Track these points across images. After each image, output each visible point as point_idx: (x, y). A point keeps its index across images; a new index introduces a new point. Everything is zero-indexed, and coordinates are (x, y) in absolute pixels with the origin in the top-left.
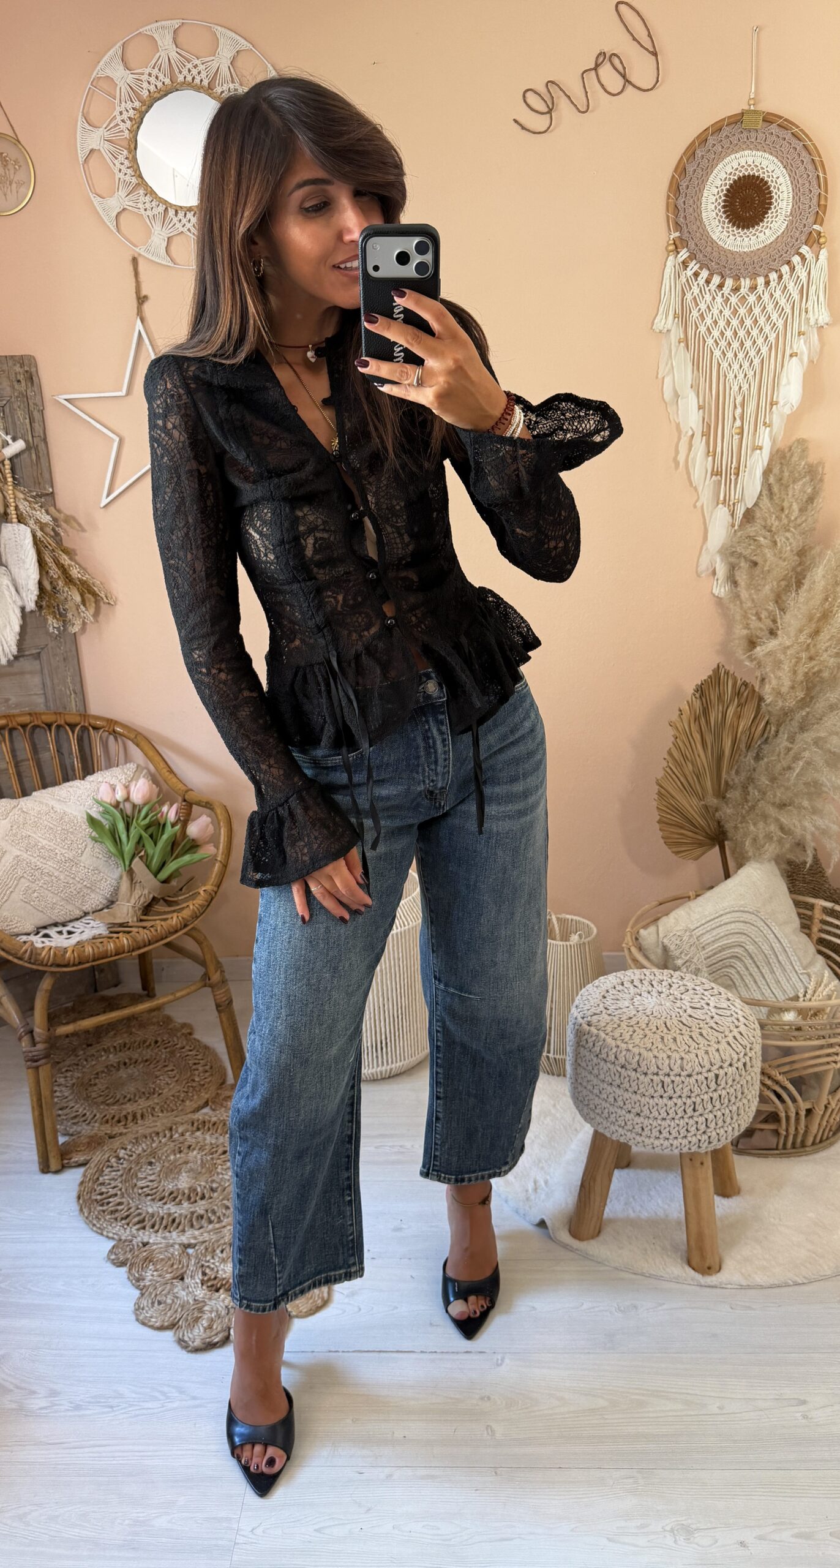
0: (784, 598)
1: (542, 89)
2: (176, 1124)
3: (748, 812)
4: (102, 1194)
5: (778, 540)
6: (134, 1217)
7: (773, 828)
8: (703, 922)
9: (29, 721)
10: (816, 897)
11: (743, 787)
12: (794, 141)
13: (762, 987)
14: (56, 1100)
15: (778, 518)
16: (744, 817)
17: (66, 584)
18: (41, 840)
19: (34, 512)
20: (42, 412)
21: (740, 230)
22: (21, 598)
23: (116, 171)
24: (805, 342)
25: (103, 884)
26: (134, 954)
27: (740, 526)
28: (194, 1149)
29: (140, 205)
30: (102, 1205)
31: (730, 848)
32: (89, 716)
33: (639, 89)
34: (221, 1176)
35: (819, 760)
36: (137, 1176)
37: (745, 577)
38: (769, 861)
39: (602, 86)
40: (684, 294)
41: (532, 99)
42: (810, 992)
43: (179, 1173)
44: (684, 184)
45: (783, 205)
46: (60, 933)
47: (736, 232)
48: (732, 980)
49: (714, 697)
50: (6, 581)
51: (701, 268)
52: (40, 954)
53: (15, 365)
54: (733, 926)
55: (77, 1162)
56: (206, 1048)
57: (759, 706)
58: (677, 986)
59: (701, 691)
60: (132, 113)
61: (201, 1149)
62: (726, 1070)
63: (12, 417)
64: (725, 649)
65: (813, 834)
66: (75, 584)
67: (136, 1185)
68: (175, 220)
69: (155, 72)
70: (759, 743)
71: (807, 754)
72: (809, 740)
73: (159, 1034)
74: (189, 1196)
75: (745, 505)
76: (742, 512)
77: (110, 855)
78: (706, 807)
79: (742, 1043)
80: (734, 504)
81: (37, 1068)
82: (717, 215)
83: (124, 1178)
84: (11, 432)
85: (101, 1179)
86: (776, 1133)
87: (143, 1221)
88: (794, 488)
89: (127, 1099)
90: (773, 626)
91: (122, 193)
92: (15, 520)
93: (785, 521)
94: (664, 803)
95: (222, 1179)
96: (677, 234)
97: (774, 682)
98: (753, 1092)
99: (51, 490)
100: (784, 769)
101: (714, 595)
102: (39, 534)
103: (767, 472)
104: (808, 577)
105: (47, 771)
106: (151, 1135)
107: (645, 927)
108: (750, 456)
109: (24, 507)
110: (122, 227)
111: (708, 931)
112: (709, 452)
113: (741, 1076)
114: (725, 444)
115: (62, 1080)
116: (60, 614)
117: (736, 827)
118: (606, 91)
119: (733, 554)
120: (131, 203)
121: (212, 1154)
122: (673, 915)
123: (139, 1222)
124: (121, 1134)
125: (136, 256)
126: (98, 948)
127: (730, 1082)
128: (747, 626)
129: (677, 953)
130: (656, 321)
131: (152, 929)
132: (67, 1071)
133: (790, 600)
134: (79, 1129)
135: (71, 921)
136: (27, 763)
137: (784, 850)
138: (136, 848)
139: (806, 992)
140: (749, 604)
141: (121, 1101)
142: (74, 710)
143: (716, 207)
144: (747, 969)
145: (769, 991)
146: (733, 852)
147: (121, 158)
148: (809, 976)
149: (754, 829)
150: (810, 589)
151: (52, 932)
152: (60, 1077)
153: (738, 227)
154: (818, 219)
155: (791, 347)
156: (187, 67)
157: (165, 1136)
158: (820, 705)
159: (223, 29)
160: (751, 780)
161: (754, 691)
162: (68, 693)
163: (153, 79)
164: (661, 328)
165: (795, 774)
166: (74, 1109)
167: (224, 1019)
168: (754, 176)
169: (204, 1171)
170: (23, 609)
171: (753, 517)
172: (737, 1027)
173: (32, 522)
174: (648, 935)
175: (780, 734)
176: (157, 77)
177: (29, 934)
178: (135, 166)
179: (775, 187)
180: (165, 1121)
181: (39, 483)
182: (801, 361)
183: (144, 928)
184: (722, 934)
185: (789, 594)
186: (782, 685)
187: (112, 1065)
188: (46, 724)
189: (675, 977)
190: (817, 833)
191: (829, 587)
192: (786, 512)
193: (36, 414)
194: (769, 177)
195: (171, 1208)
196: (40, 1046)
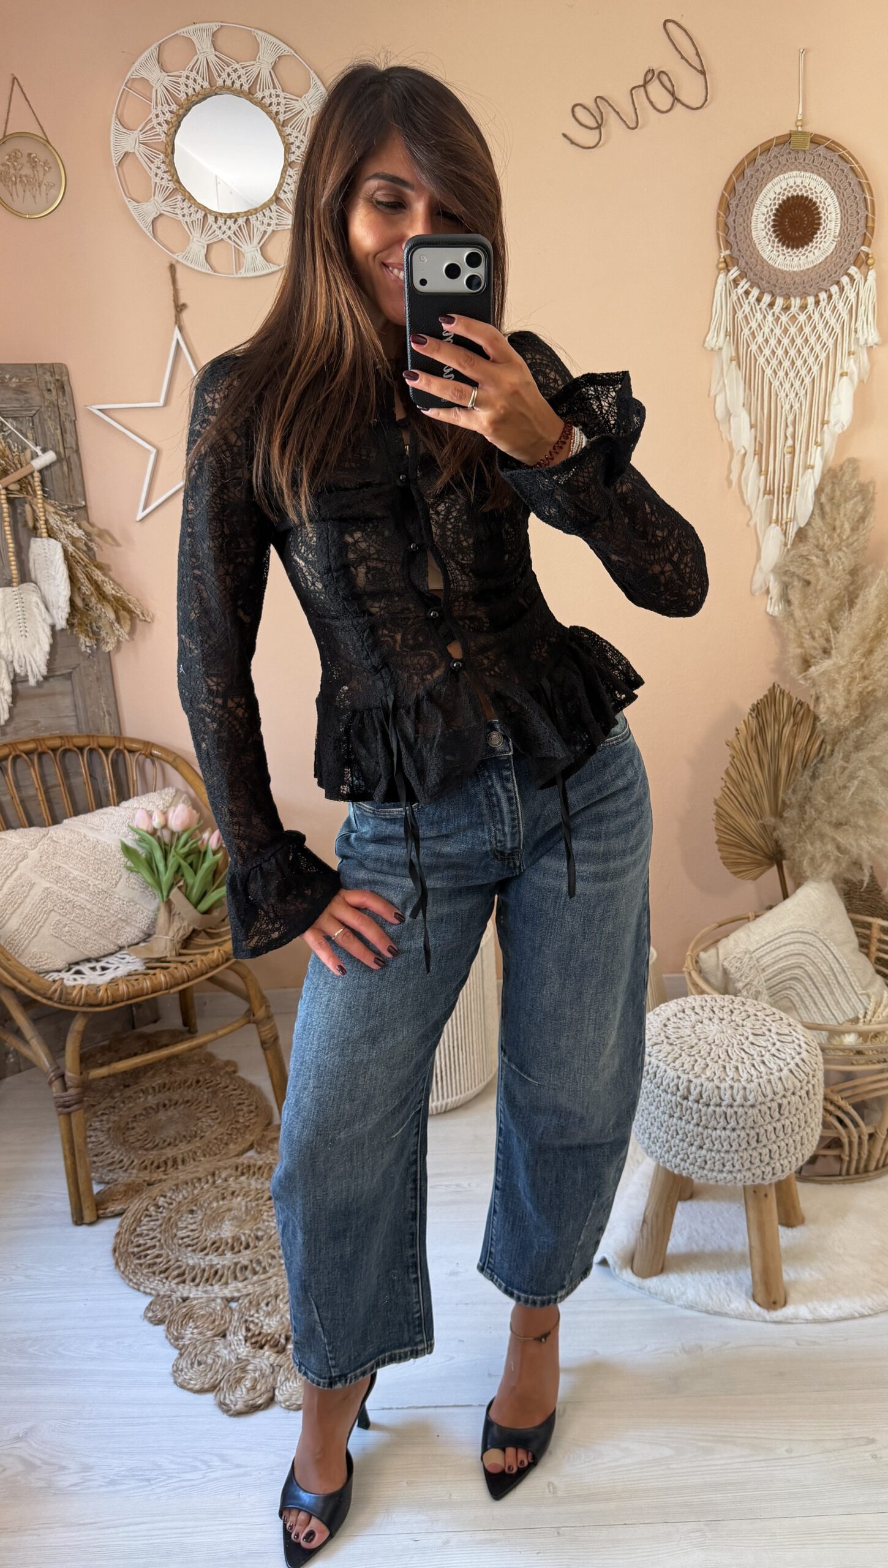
0: (837, 617)
1: (591, 104)
2: (219, 1169)
3: (805, 832)
4: (139, 1246)
5: (830, 559)
6: (174, 1270)
7: (830, 847)
8: (763, 943)
9: (59, 744)
10: (872, 915)
11: (800, 806)
12: (841, 163)
13: (822, 1008)
14: (90, 1146)
15: (830, 537)
16: (801, 836)
17: (99, 601)
18: (72, 870)
19: (65, 526)
20: (74, 423)
21: (789, 250)
22: (52, 616)
23: (152, 175)
24: (855, 362)
25: (139, 917)
26: (172, 991)
27: (793, 545)
28: (238, 1195)
29: (178, 211)
30: (139, 1258)
31: (788, 868)
32: (124, 738)
33: (688, 107)
34: (266, 1223)
35: (874, 780)
36: (177, 1225)
37: (798, 596)
38: (827, 880)
39: (651, 103)
40: (735, 312)
41: (580, 113)
42: (870, 1013)
43: (222, 1221)
44: (733, 203)
45: (831, 225)
46: (94, 969)
47: (785, 252)
48: (791, 1001)
49: (770, 718)
50: (35, 598)
51: (752, 286)
52: (71, 994)
53: (45, 373)
54: (792, 947)
55: (113, 1212)
56: (252, 1086)
57: (814, 724)
58: (738, 1012)
59: (757, 710)
60: (168, 116)
61: (246, 1195)
62: (789, 1099)
63: (42, 427)
64: (779, 667)
65: (869, 853)
66: (109, 601)
67: (176, 1235)
68: (215, 227)
69: (193, 75)
70: (815, 761)
71: (862, 773)
72: (864, 759)
73: (201, 1073)
74: (233, 1245)
75: (798, 523)
76: (795, 530)
77: (146, 886)
78: (764, 827)
79: (804, 1070)
80: (786, 523)
81: (69, 1114)
82: (767, 234)
83: (163, 1227)
84: (41, 443)
85: (138, 1229)
86: (839, 1158)
87: (183, 1274)
88: (845, 508)
89: (166, 1143)
90: (826, 645)
91: (159, 198)
92: (45, 535)
93: (837, 540)
94: (723, 823)
95: (267, 1227)
96: (728, 252)
97: (829, 701)
98: (816, 1120)
99: (84, 503)
100: (839, 788)
101: (768, 614)
102: (71, 549)
103: (819, 492)
104: (861, 596)
105: (79, 797)
106: (192, 1180)
107: (705, 950)
108: (802, 475)
109: (54, 520)
110: (159, 233)
111: (767, 953)
112: (761, 471)
113: (804, 1104)
114: (778, 463)
115: (97, 1125)
116: (94, 633)
117: (793, 847)
118: (655, 108)
119: (786, 573)
120: (168, 209)
121: (257, 1200)
122: (733, 936)
123: (179, 1276)
124: (160, 1181)
125: (174, 262)
126: (133, 986)
127: (793, 1111)
128: (801, 646)
129: (737, 976)
130: (708, 339)
131: (191, 964)
132: (102, 1114)
133: (843, 619)
134: (115, 1177)
135: (105, 956)
136: (58, 788)
137: (841, 869)
138: (175, 878)
139: (866, 1013)
140: (803, 623)
141: (161, 1145)
142: (109, 734)
143: (765, 227)
144: (807, 990)
145: (829, 1012)
146: (791, 871)
147: (158, 162)
148: (869, 996)
149: (812, 848)
150: (863, 609)
151: (84, 968)
152: (95, 1122)
153: (788, 247)
154: (866, 241)
155: (842, 367)
156: (227, 71)
157: (207, 1182)
158: (874, 725)
159: (264, 34)
160: (807, 799)
161: (809, 709)
162: (102, 714)
163: (190, 82)
164: (713, 346)
165: (850, 793)
166: (110, 1155)
167: (270, 1057)
168: (802, 196)
169: (248, 1218)
170: (53, 627)
171: (806, 537)
172: (799, 1054)
173: (63, 536)
174: (708, 958)
175: (836, 754)
176: (195, 81)
177: (59, 971)
178: (172, 171)
179: (823, 208)
180: (207, 1166)
181: (71, 496)
182: (852, 381)
183: (183, 963)
184: (782, 956)
185: (841, 613)
186: (837, 705)
187: (151, 1107)
188: (78, 748)
189: (736, 1002)
190: (873, 852)
191: (882, 607)
192: (838, 531)
193: (68, 425)
194: (817, 197)
195: (214, 1259)
196: (72, 1091)
